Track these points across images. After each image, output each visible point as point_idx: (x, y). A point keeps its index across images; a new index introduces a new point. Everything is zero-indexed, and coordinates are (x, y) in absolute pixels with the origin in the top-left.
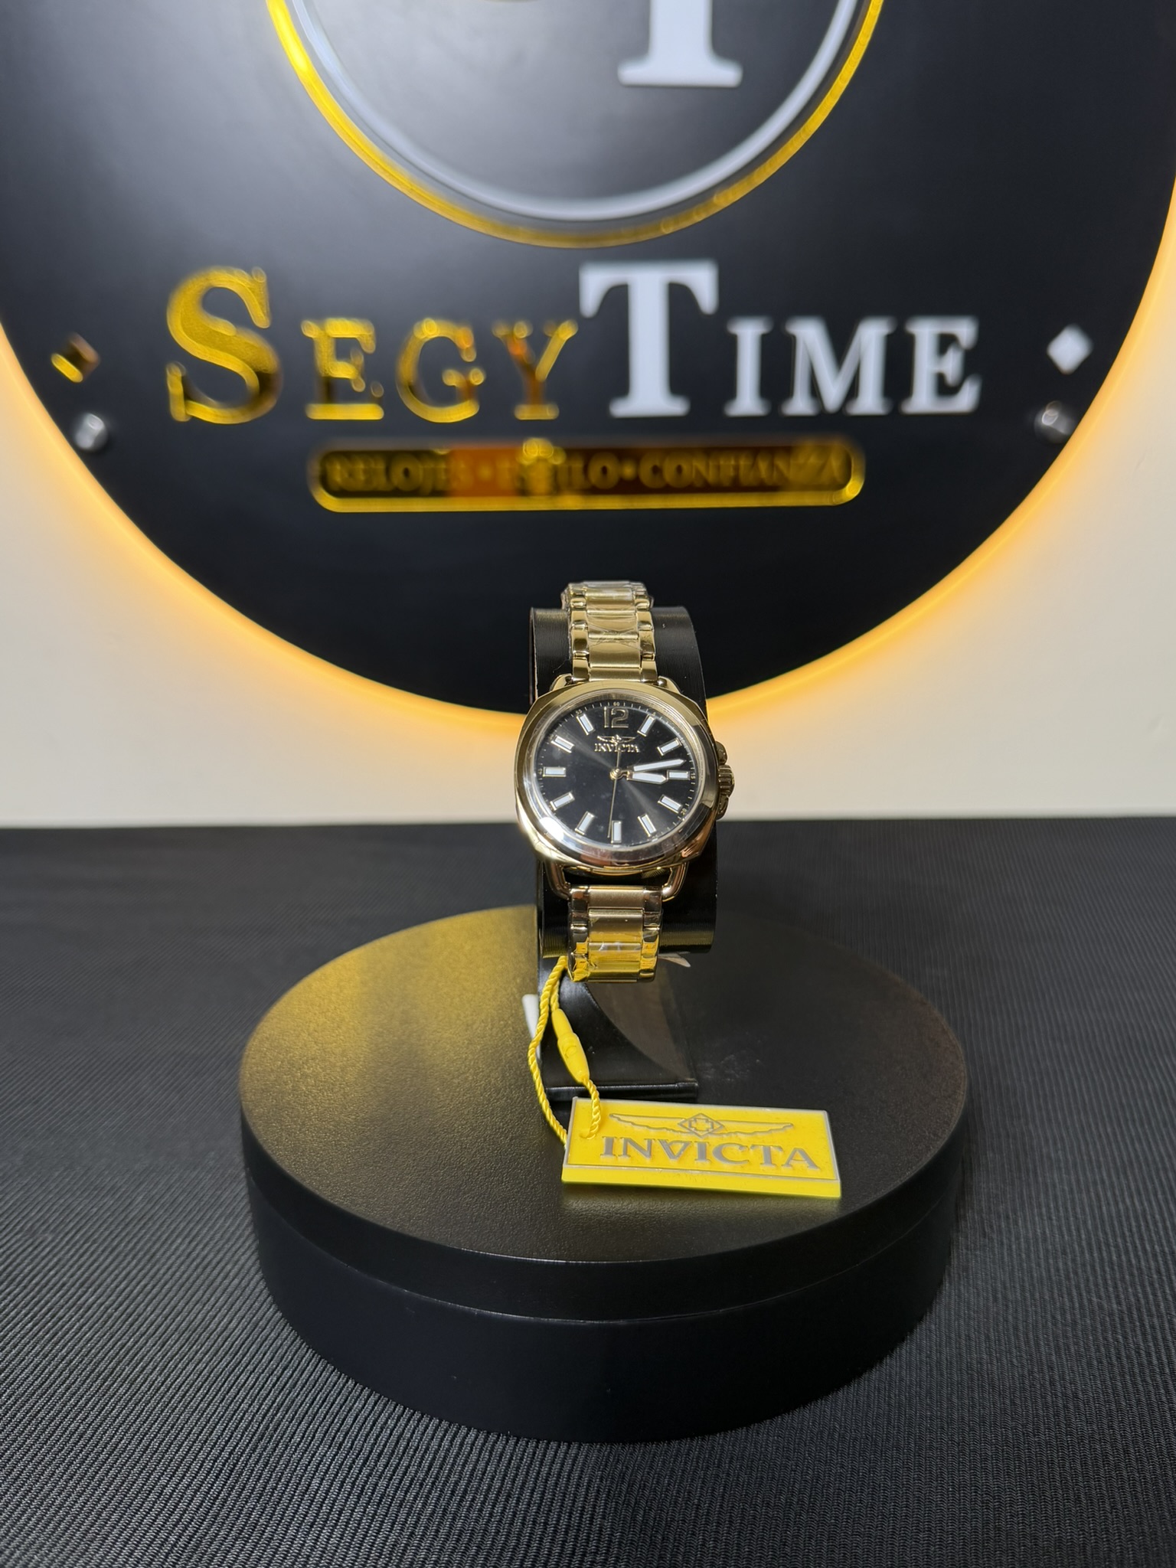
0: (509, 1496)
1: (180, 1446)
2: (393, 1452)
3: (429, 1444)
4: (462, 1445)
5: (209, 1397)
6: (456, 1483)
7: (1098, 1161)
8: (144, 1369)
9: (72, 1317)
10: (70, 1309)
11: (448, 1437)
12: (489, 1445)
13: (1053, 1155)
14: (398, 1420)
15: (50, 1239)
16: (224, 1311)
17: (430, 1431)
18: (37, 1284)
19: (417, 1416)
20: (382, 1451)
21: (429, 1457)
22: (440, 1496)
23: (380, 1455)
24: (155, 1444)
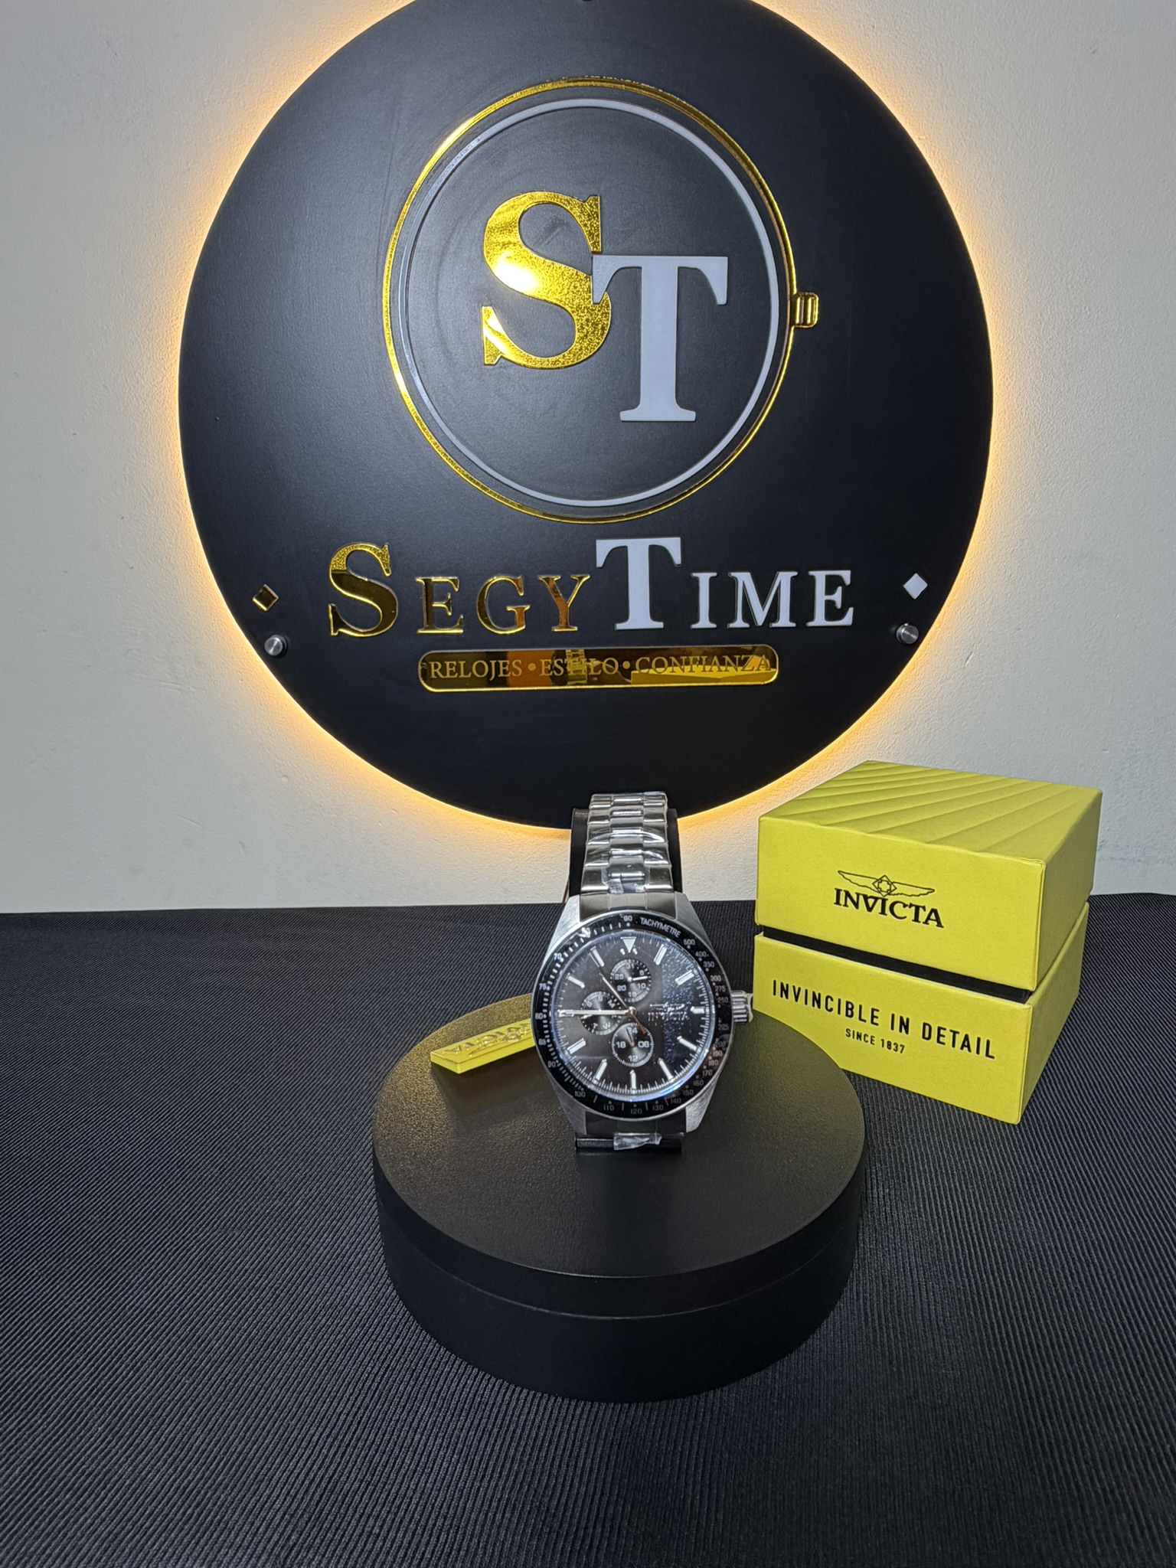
0: (550, 1443)
1: (324, 1402)
2: (471, 1407)
3: (495, 1399)
4: (518, 1399)
5: (345, 1362)
6: (514, 1432)
7: (953, 1174)
8: (300, 1339)
9: (251, 1297)
10: (250, 1291)
11: (509, 1394)
12: (536, 1401)
13: (921, 1168)
14: (474, 1381)
15: (237, 1234)
16: (356, 1292)
17: (496, 1389)
18: (228, 1271)
19: (487, 1377)
20: (463, 1407)
21: (495, 1410)
22: (503, 1443)
23: (462, 1411)
24: (307, 1400)
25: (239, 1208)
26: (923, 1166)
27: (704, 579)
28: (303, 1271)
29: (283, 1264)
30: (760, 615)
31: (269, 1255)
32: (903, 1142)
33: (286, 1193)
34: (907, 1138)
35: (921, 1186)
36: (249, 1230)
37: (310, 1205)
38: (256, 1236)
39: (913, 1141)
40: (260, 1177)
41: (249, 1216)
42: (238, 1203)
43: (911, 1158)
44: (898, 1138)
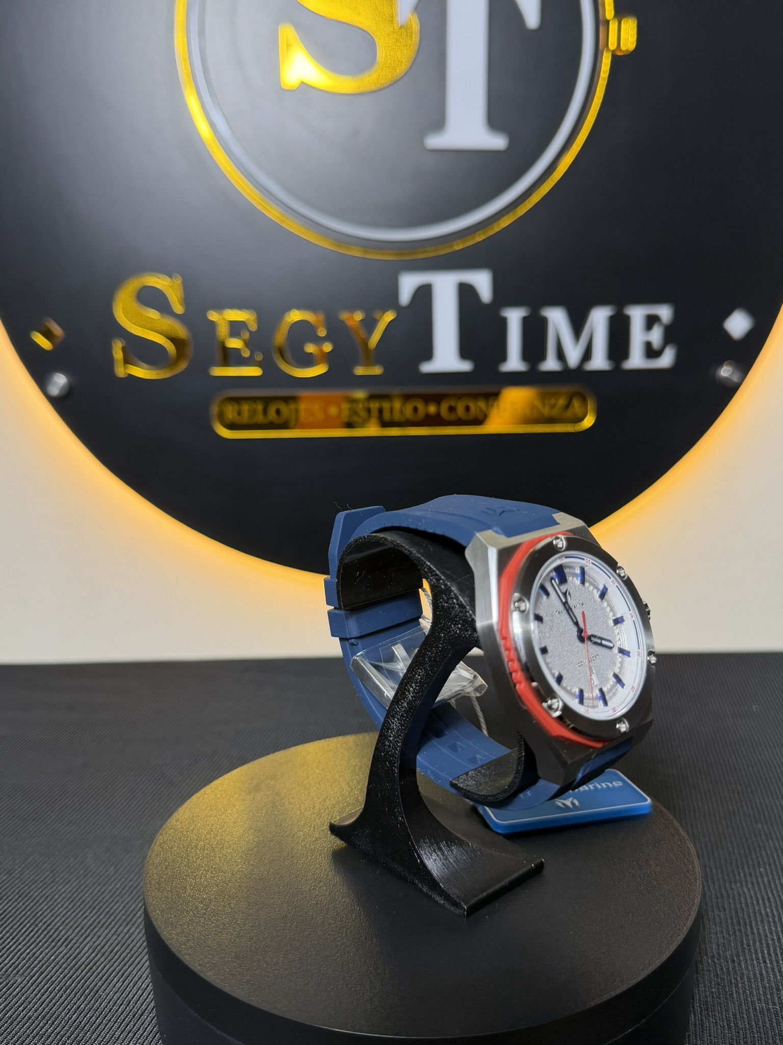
25: (21, 954)
26: (765, 909)
27: (514, 317)
28: (91, 1018)
29: (69, 1010)
30: (573, 356)
31: (54, 1001)
32: (742, 885)
33: (72, 940)
34: (747, 882)
35: (764, 930)
36: (32, 977)
37: (99, 952)
38: (40, 983)
39: (753, 884)
40: (44, 923)
41: (33, 963)
42: (20, 949)
43: (752, 903)
44: (736, 882)
